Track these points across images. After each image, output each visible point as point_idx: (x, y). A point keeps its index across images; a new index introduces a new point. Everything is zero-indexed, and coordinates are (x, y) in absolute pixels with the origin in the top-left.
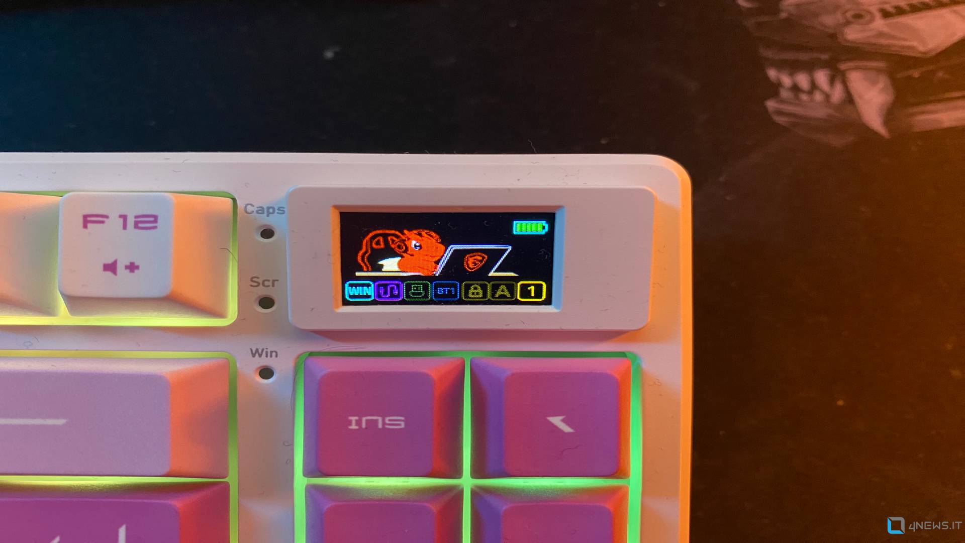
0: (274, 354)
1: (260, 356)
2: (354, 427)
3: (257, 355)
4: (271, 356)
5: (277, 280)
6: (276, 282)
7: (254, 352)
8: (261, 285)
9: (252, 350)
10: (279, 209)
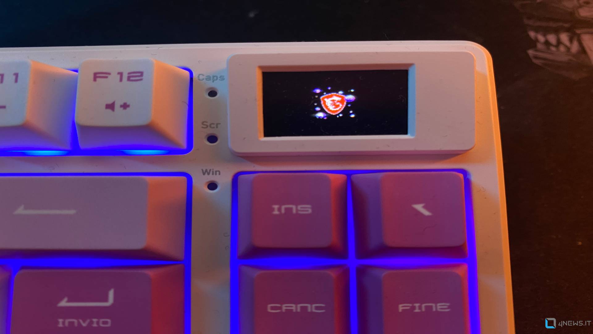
0: (218, 173)
1: (209, 174)
2: (276, 212)
3: (206, 173)
4: (216, 174)
5: (220, 124)
6: (219, 125)
7: (204, 171)
8: (209, 127)
9: (202, 170)
10: (220, 77)
